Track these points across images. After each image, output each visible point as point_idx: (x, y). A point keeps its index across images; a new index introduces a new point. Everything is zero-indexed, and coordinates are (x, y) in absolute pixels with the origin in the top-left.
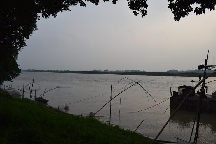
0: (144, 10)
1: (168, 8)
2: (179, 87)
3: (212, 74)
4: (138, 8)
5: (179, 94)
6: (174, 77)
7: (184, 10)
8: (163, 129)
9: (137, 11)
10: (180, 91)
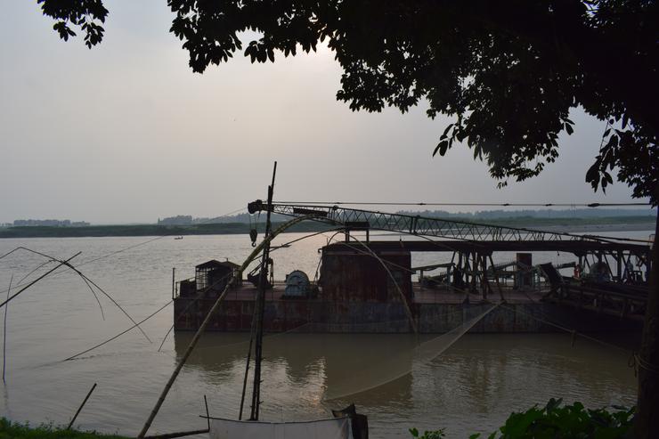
0: (92, 24)
1: (171, 31)
2: (197, 267)
3: (286, 224)
4: (74, 13)
5: (198, 288)
6: (177, 237)
7: (217, 43)
8: (162, 400)
9: (69, 24)
10: (201, 278)
